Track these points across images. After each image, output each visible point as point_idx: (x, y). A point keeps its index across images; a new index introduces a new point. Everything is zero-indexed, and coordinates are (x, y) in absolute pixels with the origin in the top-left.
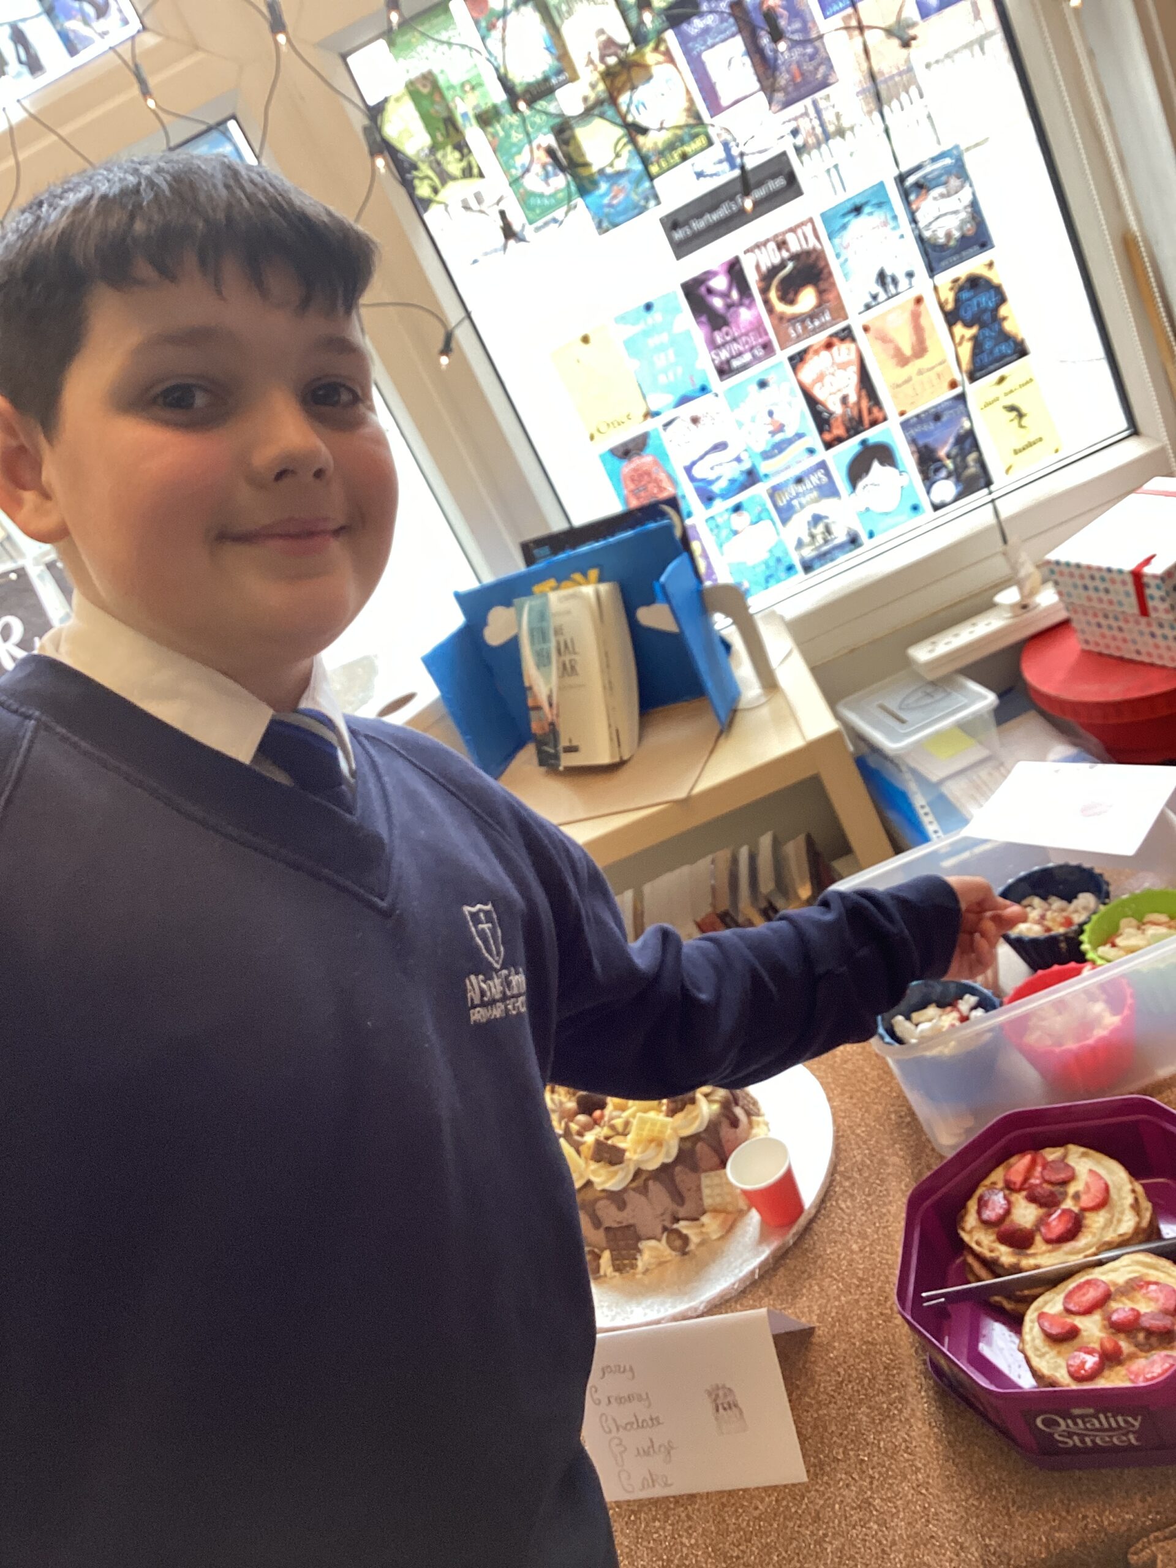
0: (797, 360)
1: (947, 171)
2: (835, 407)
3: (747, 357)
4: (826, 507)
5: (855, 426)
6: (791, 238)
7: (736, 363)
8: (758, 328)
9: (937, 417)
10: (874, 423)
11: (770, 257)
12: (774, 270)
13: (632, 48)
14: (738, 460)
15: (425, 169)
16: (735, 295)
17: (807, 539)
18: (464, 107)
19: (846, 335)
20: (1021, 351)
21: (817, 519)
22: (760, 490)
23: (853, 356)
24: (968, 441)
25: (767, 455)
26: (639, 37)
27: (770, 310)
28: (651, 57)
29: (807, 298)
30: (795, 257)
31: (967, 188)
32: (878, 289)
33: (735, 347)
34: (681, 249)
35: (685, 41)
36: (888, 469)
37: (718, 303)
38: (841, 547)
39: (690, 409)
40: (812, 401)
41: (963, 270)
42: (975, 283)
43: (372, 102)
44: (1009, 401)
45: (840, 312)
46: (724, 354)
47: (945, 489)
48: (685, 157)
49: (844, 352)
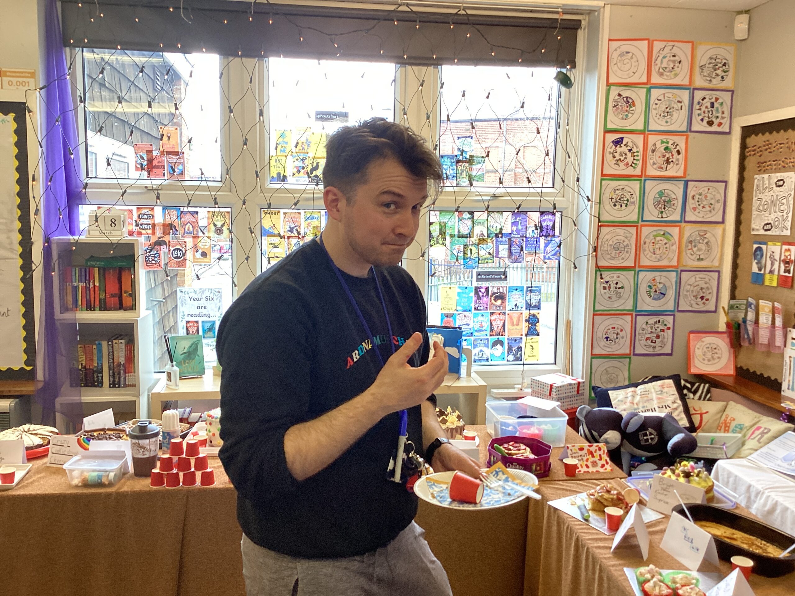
0: (492, 314)
1: (537, 290)
2: (495, 327)
3: (482, 308)
4: (485, 349)
5: (498, 334)
6: (501, 288)
7: (479, 308)
8: (487, 304)
9: (516, 341)
10: (502, 335)
11: (495, 290)
12: (495, 293)
13: (486, 237)
14: (470, 329)
15: (435, 239)
16: (485, 294)
17: (477, 355)
18: (448, 232)
19: (504, 313)
20: (538, 335)
21: (481, 351)
22: (472, 338)
23: (504, 319)
24: (520, 348)
25: (476, 331)
26: (488, 236)
27: (491, 301)
28: (489, 240)
29: (499, 302)
30: (500, 293)
31: (540, 296)
32: (514, 307)
33: (480, 305)
34: (478, 280)
35: (497, 241)
36: (501, 347)
37: (481, 294)
38: (484, 360)
39: (466, 313)
40: (491, 324)
41: (532, 312)
42: (534, 315)
43: (431, 221)
44: (532, 344)
45: (505, 308)
46: (477, 305)
47: (511, 357)
48: (487, 262)
49: (502, 316)
